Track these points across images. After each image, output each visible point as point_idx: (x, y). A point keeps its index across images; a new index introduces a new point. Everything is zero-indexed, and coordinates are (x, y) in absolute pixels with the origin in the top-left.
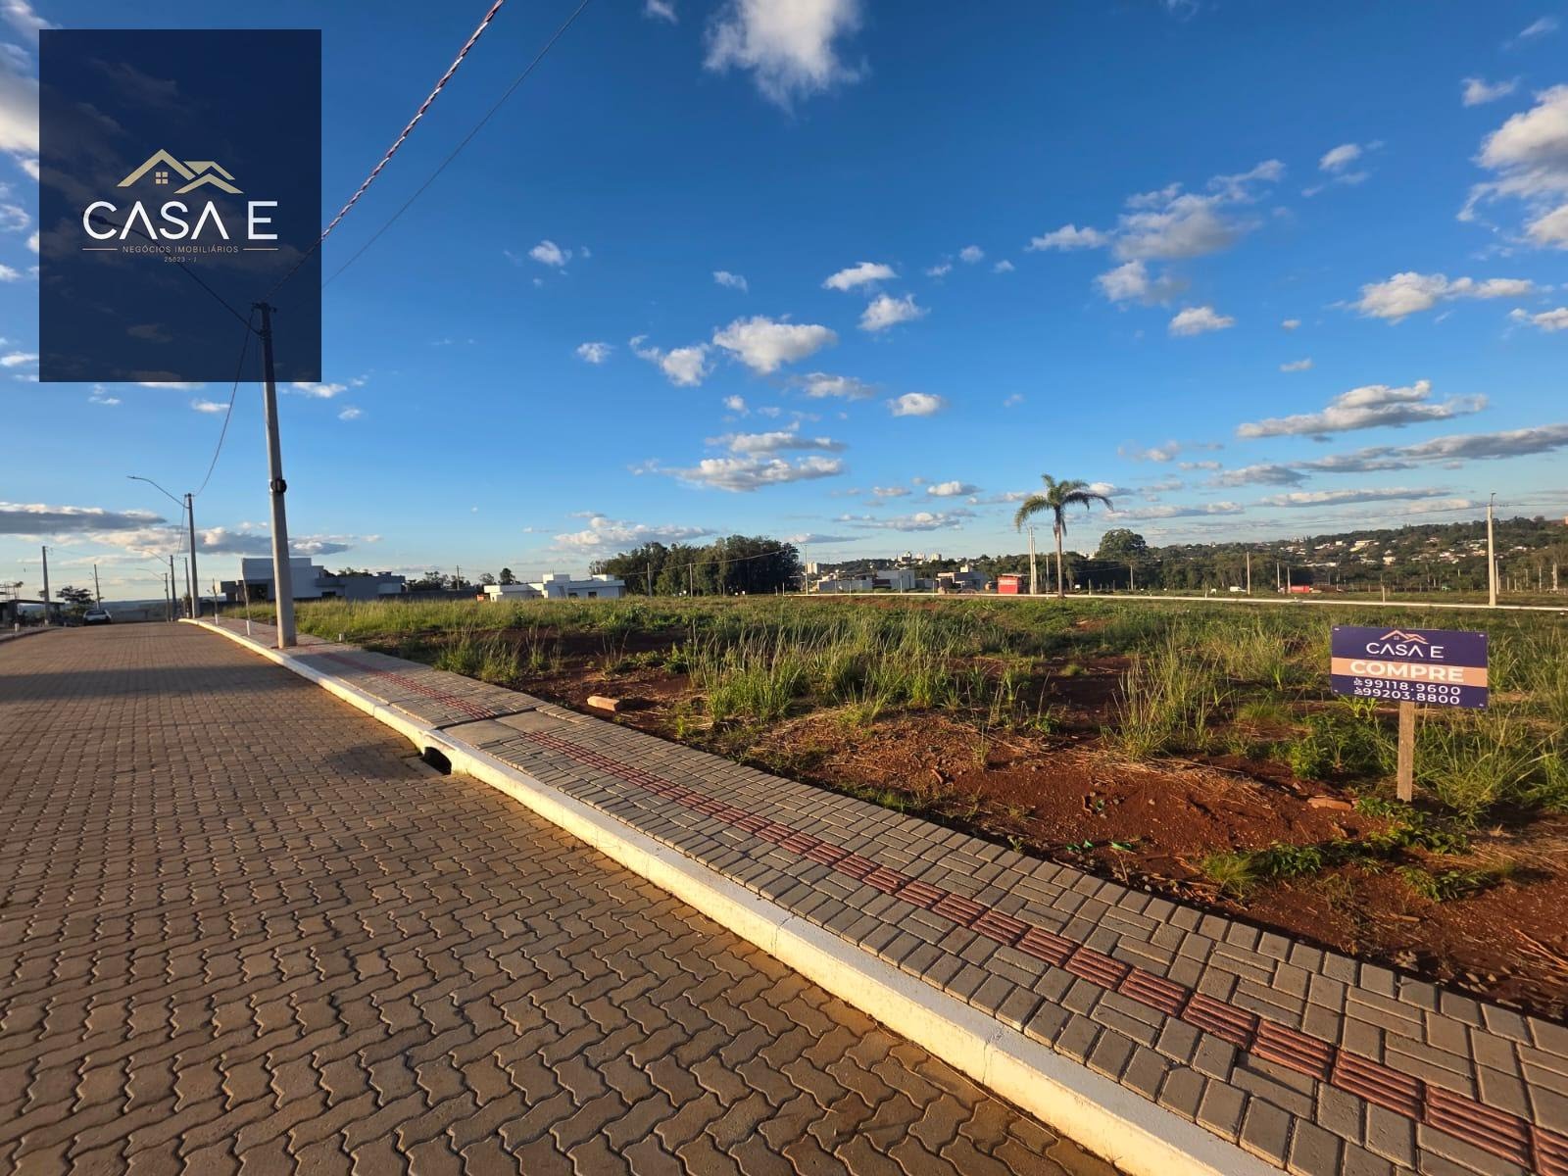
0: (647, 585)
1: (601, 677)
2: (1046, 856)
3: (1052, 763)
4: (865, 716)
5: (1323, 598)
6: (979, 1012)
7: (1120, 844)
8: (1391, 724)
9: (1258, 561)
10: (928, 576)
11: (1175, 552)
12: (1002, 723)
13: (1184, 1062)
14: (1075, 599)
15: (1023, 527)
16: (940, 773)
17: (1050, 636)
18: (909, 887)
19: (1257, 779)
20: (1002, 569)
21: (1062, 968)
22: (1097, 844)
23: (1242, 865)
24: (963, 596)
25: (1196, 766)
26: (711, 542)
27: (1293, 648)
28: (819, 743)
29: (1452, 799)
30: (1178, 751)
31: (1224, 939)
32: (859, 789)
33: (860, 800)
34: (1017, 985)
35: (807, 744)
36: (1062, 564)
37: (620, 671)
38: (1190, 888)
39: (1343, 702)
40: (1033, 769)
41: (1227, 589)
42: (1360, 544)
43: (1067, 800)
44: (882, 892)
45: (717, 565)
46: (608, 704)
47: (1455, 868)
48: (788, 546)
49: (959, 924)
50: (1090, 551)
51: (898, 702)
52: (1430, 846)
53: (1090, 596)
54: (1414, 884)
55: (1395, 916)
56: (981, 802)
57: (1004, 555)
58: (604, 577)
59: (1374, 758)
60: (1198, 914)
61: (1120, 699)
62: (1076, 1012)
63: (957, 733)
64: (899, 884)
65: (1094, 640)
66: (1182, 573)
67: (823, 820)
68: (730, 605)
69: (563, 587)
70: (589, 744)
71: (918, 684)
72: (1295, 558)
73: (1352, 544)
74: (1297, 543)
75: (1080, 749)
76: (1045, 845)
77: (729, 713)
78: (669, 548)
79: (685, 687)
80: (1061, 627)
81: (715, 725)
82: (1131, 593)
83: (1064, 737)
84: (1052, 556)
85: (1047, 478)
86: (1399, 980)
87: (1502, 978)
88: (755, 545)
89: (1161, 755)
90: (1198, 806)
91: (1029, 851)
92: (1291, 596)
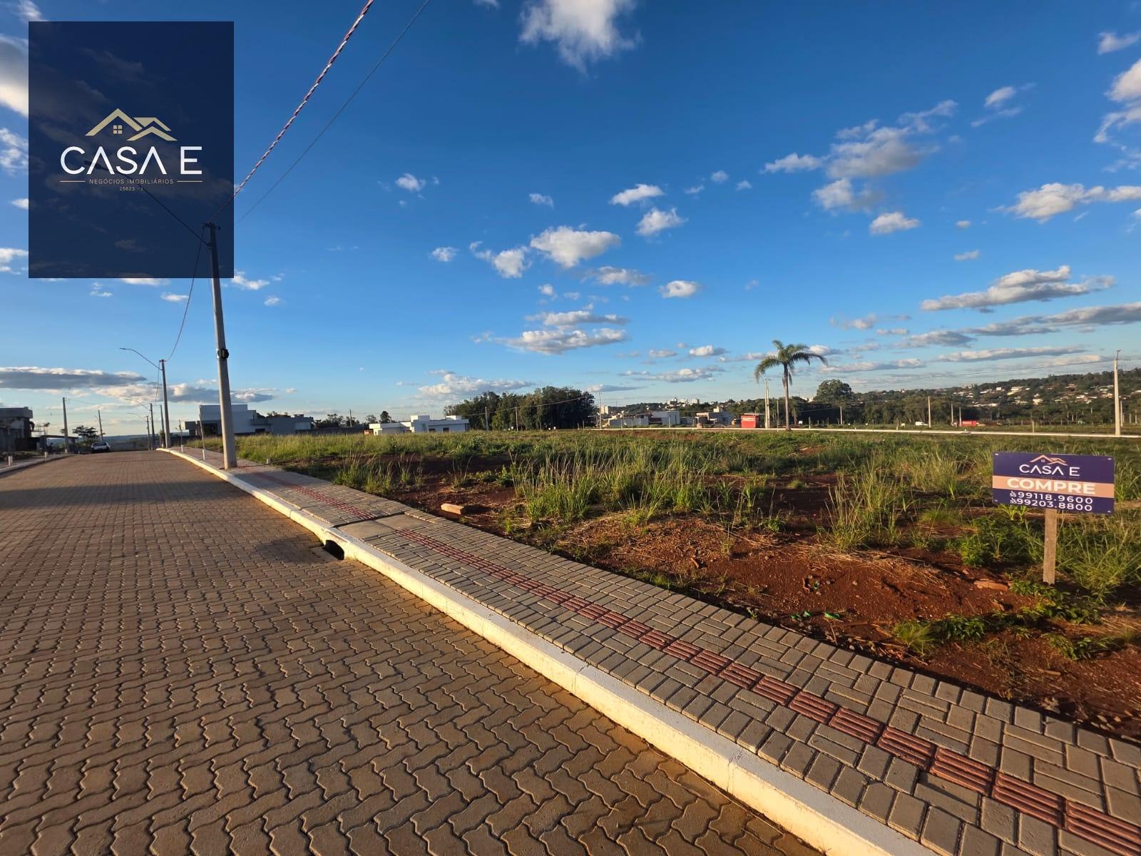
0: (485, 423)
1: (451, 489)
2: (774, 623)
3: (780, 553)
4: (642, 518)
5: (986, 431)
6: (724, 738)
7: (832, 614)
8: (1038, 525)
9: (937, 403)
10: (690, 415)
11: (874, 397)
12: (743, 524)
13: (879, 779)
14: (798, 432)
15: (760, 379)
16: (696, 560)
17: (780, 459)
18: (673, 645)
19: (936, 566)
20: (744, 410)
21: (787, 706)
22: (814, 614)
23: (923, 630)
24: (715, 429)
25: (888, 557)
26: (531, 391)
27: (963, 468)
28: (608, 538)
29: (1086, 583)
30: (876, 545)
31: (910, 687)
32: (637, 572)
33: (638, 580)
34: (752, 719)
35: (599, 538)
36: (789, 406)
37: (464, 485)
38: (884, 647)
39: (1003, 508)
40: (766, 558)
41: (913, 423)
42: (1015, 390)
43: (791, 581)
44: (653, 648)
45: (536, 408)
46: (456, 509)
47: (1088, 635)
48: (586, 394)
49: (710, 673)
50: (809, 396)
51: (666, 508)
52: (1069, 618)
53: (810, 429)
54: (1056, 647)
55: (1041, 670)
56: (727, 582)
57: (745, 400)
58: (454, 417)
59: (1025, 550)
60: (890, 667)
61: (830, 506)
62: (797, 739)
63: (710, 531)
64: (666, 643)
65: (812, 462)
66: (879, 412)
67: (610, 595)
68: (545, 437)
69: (425, 424)
70: (443, 538)
71: (680, 495)
72: (965, 400)
73: (1008, 389)
74: (967, 389)
75: (801, 543)
76: (775, 614)
77: (543, 516)
78: (501, 396)
79: (511, 496)
80: (788, 452)
81: (532, 524)
82: (841, 427)
83: (789, 534)
84: (781, 400)
85: (777, 342)
86: (1044, 720)
87: (1126, 719)
88: (562, 393)
89: (862, 548)
90: (889, 585)
91: (762, 619)
92: (961, 429)
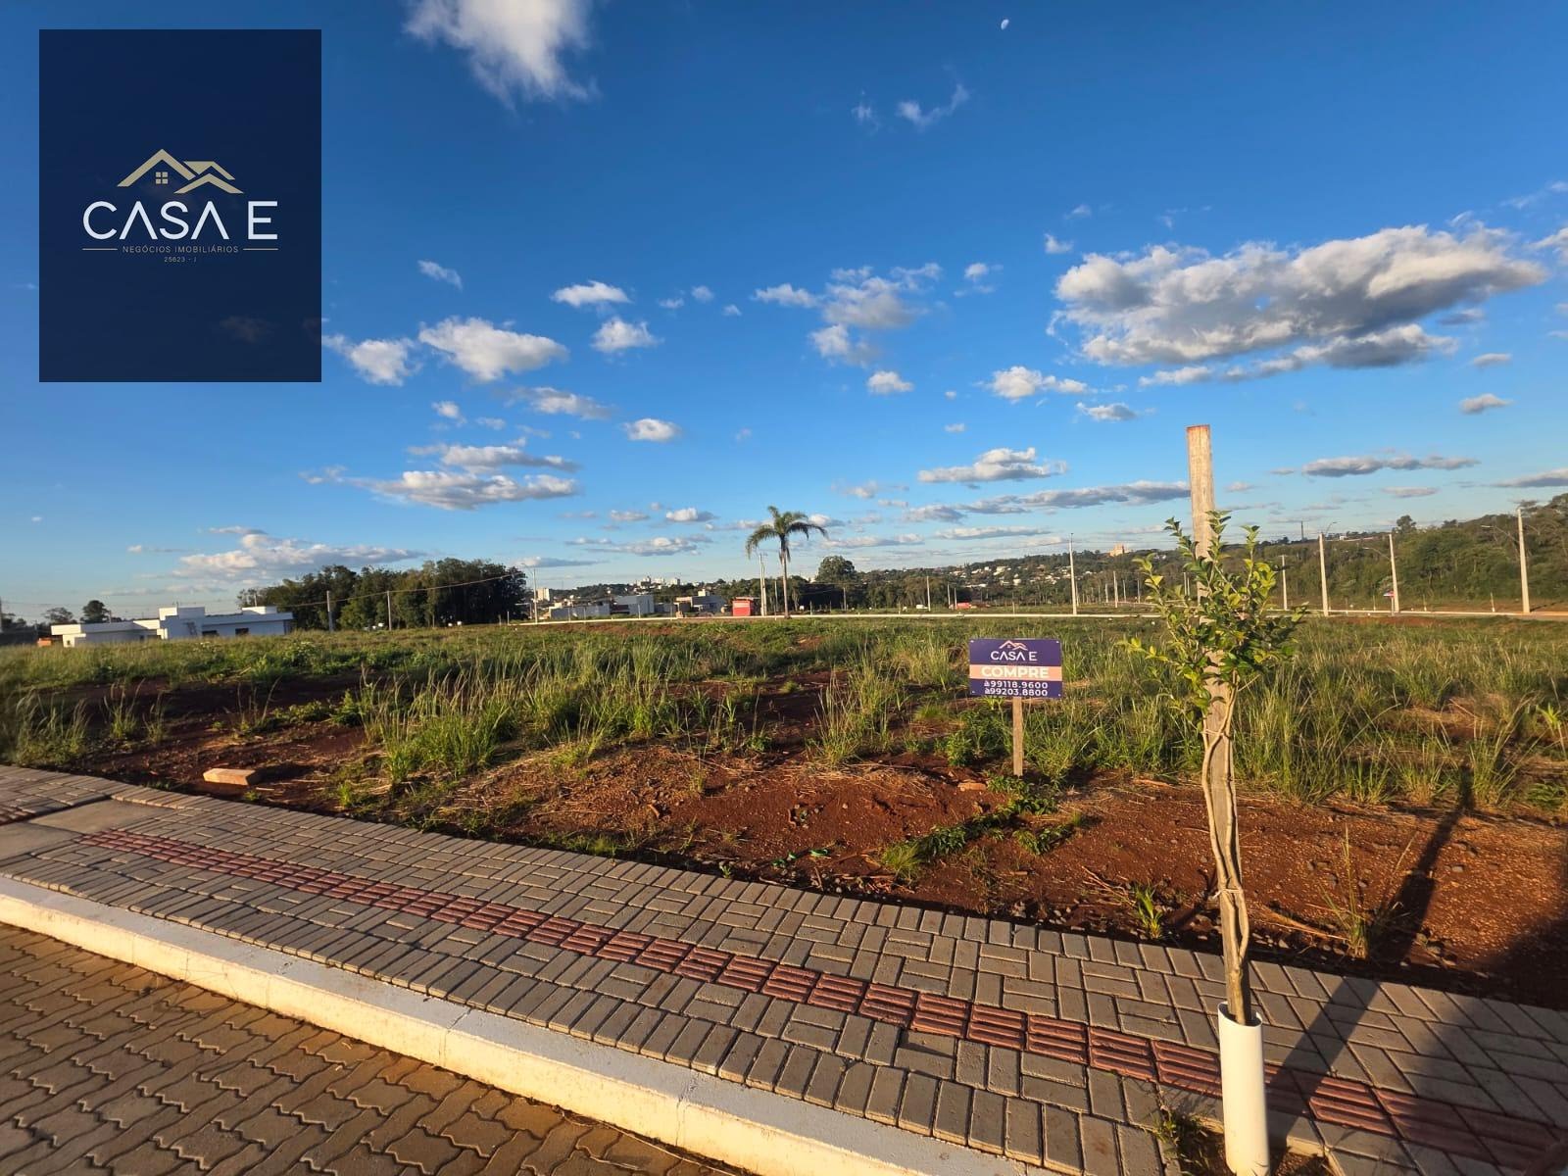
0: (327, 618)
1: (231, 741)
2: (751, 877)
3: (764, 781)
4: (580, 755)
5: (977, 613)
6: (675, 1066)
7: (819, 852)
8: (1008, 714)
9: (936, 584)
10: (667, 601)
11: (877, 576)
12: (720, 747)
13: (858, 1058)
14: (798, 620)
15: (753, 553)
16: (657, 807)
17: (775, 655)
18: (613, 941)
19: (925, 772)
20: (737, 593)
21: (759, 992)
22: (798, 856)
23: (911, 852)
24: (700, 619)
25: (880, 768)
26: (418, 566)
27: (954, 656)
28: (526, 792)
29: (1046, 770)
30: (867, 755)
31: (896, 925)
32: (568, 838)
33: (569, 850)
34: (715, 1023)
35: (512, 795)
36: (788, 588)
37: (263, 731)
38: (872, 881)
39: (980, 699)
40: (747, 789)
41: (915, 607)
42: (999, 570)
43: (775, 816)
44: (582, 954)
45: (425, 593)
46: (236, 776)
47: (1048, 825)
48: (513, 570)
49: (662, 972)
50: (811, 575)
51: (617, 737)
52: (1033, 810)
53: (811, 616)
54: (1023, 844)
55: (1012, 873)
56: (696, 831)
57: (738, 580)
58: (261, 610)
59: (1000, 742)
60: (877, 906)
61: (821, 711)
62: (769, 1035)
63: (677, 762)
64: (601, 940)
65: (809, 657)
66: (882, 593)
67: (521, 883)
68: (438, 638)
69: (191, 624)
70: (196, 836)
71: (639, 714)
72: (959, 580)
73: (994, 570)
74: (961, 569)
75: (789, 764)
76: (754, 865)
77: (415, 769)
78: (359, 572)
79: (357, 743)
80: (784, 646)
81: (394, 787)
82: (844, 613)
83: (779, 752)
84: (779, 580)
86: (1013, 929)
87: (1074, 908)
88: (473, 569)
89: (854, 761)
90: (879, 803)
91: (739, 875)
92: (958, 611)
